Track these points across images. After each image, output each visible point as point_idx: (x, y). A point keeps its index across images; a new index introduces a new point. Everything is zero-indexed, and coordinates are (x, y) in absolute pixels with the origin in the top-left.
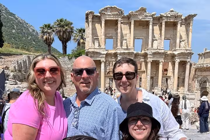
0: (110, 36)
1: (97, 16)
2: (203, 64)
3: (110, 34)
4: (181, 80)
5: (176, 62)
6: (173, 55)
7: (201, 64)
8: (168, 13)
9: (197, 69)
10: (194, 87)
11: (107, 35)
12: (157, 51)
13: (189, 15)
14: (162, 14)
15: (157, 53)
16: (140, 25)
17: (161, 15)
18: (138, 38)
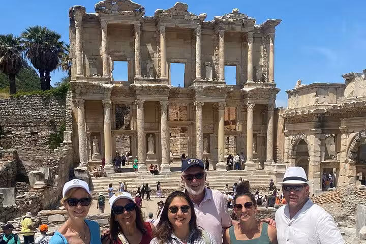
0: (122, 56)
1: (92, 17)
2: (295, 109)
3: (120, 52)
4: (259, 140)
5: (248, 106)
6: (243, 94)
7: (293, 109)
8: (228, 16)
9: (286, 118)
10: (284, 152)
11: (116, 53)
12: (212, 85)
13: (268, 21)
14: (217, 17)
15: (213, 90)
16: (179, 37)
17: (215, 19)
18: (176, 60)
